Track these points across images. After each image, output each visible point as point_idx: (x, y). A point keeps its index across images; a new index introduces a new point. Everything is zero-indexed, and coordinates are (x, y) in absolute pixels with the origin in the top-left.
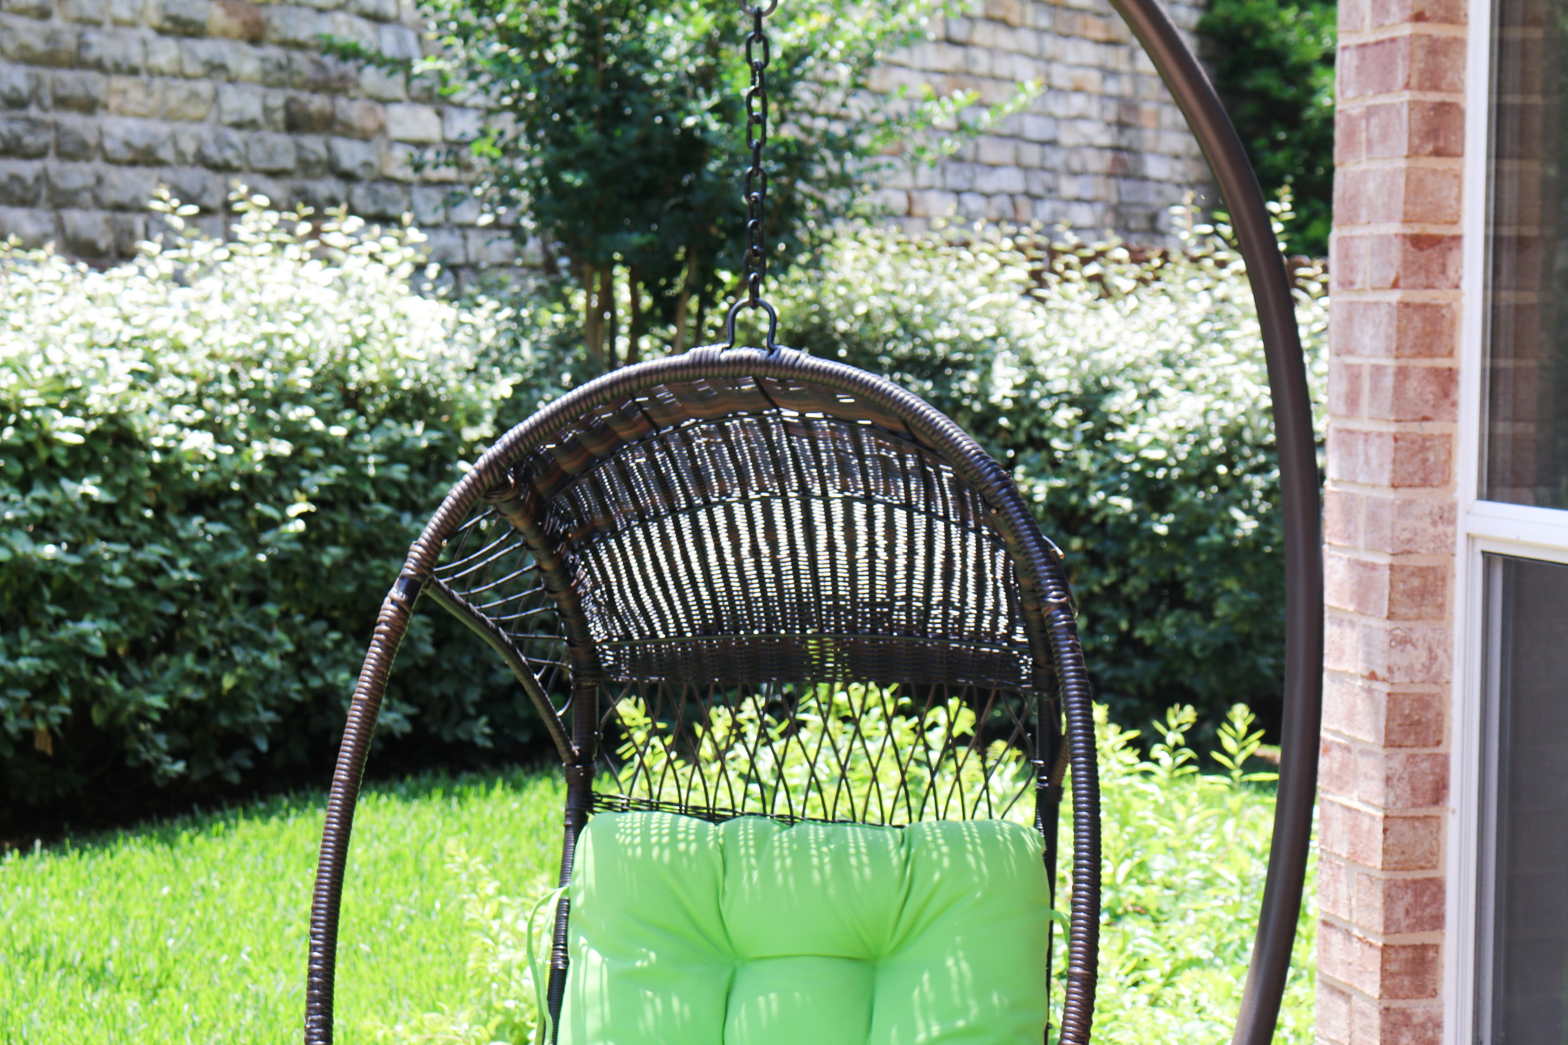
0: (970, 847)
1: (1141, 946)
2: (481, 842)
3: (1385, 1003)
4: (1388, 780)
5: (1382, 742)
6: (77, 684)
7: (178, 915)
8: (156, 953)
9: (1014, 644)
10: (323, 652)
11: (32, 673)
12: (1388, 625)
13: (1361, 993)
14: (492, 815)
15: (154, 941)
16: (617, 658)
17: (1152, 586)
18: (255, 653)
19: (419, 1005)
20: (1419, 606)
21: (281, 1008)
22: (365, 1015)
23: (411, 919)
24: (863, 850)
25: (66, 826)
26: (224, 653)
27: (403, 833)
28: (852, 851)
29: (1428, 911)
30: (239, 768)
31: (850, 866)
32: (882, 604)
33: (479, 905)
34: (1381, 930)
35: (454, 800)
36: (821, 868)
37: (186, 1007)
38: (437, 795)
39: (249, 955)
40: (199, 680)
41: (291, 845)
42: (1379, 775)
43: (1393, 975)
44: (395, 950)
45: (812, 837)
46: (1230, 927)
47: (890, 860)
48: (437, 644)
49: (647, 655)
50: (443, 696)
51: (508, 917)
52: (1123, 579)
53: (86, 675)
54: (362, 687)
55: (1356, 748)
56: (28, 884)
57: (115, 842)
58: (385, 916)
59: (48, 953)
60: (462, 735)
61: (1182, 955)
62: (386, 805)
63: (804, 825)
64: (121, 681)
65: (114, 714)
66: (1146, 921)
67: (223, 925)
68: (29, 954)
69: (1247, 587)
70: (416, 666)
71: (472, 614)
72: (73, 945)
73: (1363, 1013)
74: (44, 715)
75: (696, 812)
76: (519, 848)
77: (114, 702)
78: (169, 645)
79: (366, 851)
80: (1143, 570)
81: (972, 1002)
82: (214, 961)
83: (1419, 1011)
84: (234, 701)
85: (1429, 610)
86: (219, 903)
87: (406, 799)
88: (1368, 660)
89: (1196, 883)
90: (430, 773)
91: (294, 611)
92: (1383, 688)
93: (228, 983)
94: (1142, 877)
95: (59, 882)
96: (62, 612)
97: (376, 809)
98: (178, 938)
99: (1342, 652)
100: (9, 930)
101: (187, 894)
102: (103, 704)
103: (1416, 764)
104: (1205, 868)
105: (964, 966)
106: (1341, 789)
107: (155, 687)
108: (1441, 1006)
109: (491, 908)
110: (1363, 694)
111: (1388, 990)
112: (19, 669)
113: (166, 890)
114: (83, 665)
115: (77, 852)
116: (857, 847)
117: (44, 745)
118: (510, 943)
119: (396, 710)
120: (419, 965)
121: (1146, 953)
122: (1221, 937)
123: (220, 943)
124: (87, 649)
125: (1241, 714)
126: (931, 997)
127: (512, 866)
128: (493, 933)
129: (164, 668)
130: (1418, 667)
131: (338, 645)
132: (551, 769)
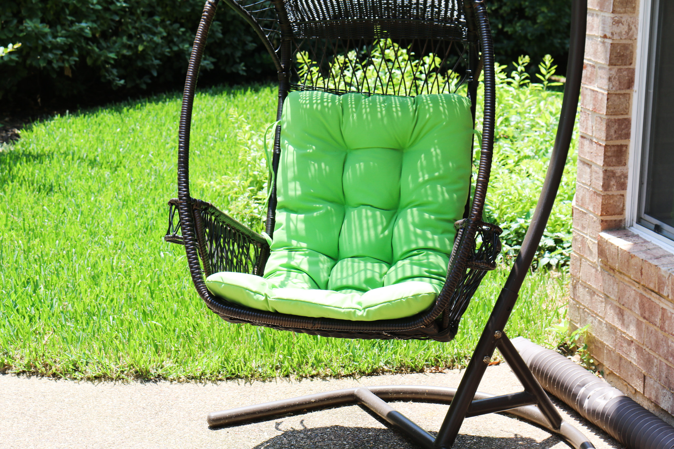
0: (441, 104)
1: (506, 151)
2: (243, 112)
3: (605, 168)
4: (610, 79)
5: (608, 63)
6: (81, 49)
7: (124, 139)
8: (116, 154)
9: (460, 23)
10: (178, 36)
11: (63, 43)
12: (612, 15)
13: (596, 164)
14: (247, 101)
15: (115, 149)
16: (299, 29)
17: (512, 10)
18: (151, 36)
19: (220, 174)
20: (625, 8)
21: (165, 175)
22: (198, 178)
23: (215, 141)
24: (398, 105)
25: (78, 105)
26: (138, 36)
27: (212, 108)
28: (394, 106)
29: (624, 132)
30: (146, 83)
31: (393, 111)
32: (407, 6)
33: (243, 134)
34: (605, 139)
35: (232, 96)
36: (381, 112)
37: (128, 174)
38: (225, 94)
39: (152, 155)
40: (129, 47)
41: (167, 113)
42: (606, 77)
43: (609, 157)
44: (209, 153)
45: (378, 100)
46: (541, 143)
47: (409, 109)
48: (224, 33)
49: (311, 27)
50: (226, 55)
51: (255, 138)
52: (500, 7)
53: (84, 45)
54: (194, 50)
55: (597, 66)
56: (64, 128)
57: (98, 111)
58: (205, 140)
59: (73, 154)
60: (234, 70)
61: (522, 154)
62: (205, 97)
63: (374, 96)
64: (98, 47)
65: (96, 61)
66: (508, 141)
67: (141, 143)
68: (66, 154)
69: (550, 10)
70: (215, 42)
71: (241, 9)
72: (83, 151)
73: (596, 172)
74: (68, 61)
75: (331, 91)
76: (258, 114)
77: (96, 56)
78: (117, 33)
79: (197, 115)
80: (508, 3)
81: (441, 166)
82: (138, 157)
83: (619, 171)
84: (143, 56)
85: (629, 9)
86: (140, 135)
87: (212, 95)
88: (603, 30)
89: (528, 126)
90: (221, 85)
91: (166, 19)
92: (609, 41)
93: (144, 166)
94: (507, 124)
95: (76, 127)
96: (74, 19)
97: (201, 99)
98: (124, 148)
99: (593, 27)
100: (57, 144)
101: (127, 131)
102: (91, 57)
103: (621, 72)
104: (532, 120)
105: (438, 151)
106: (590, 83)
107: (112, 50)
108: (627, 169)
109: (247, 136)
110: (601, 44)
111: (606, 163)
112: (57, 42)
113: (118, 130)
114: (83, 41)
115: (83, 115)
116: (396, 104)
117: (68, 73)
118: (255, 149)
119: (208, 60)
120: (219, 159)
121: (508, 154)
122: (538, 147)
123: (141, 150)
124: (84, 34)
125: (548, 59)
126: (424, 163)
127: (255, 121)
128: (248, 145)
129: (115, 42)
130: (624, 33)
131: (184, 33)
132: (270, 83)
